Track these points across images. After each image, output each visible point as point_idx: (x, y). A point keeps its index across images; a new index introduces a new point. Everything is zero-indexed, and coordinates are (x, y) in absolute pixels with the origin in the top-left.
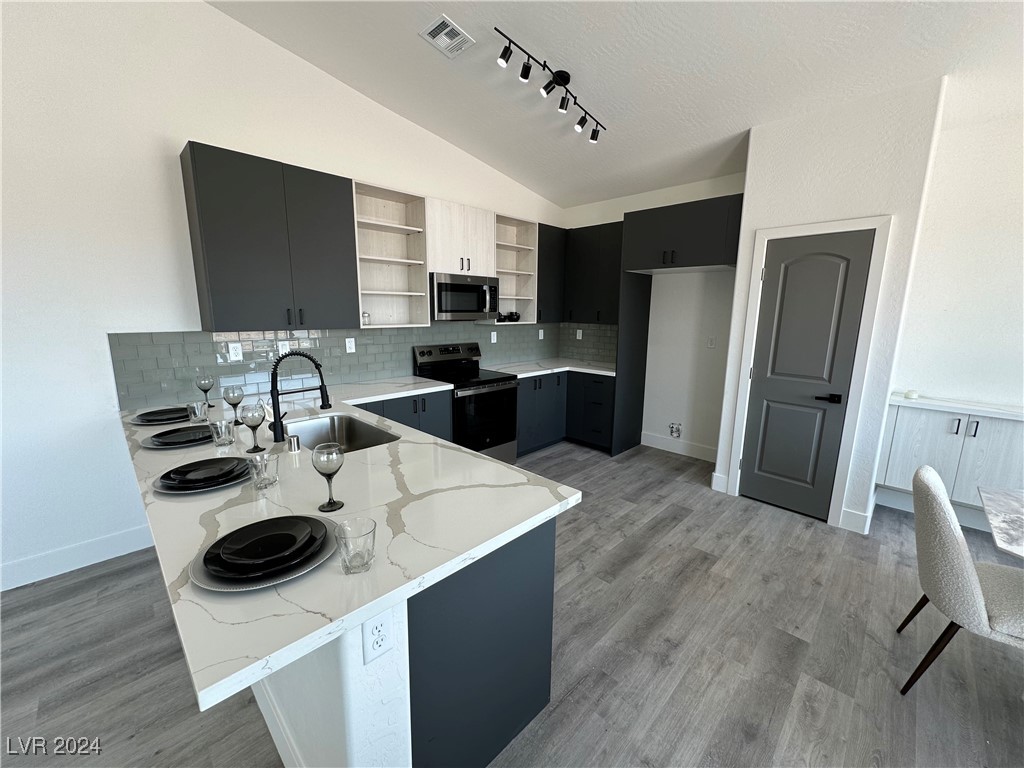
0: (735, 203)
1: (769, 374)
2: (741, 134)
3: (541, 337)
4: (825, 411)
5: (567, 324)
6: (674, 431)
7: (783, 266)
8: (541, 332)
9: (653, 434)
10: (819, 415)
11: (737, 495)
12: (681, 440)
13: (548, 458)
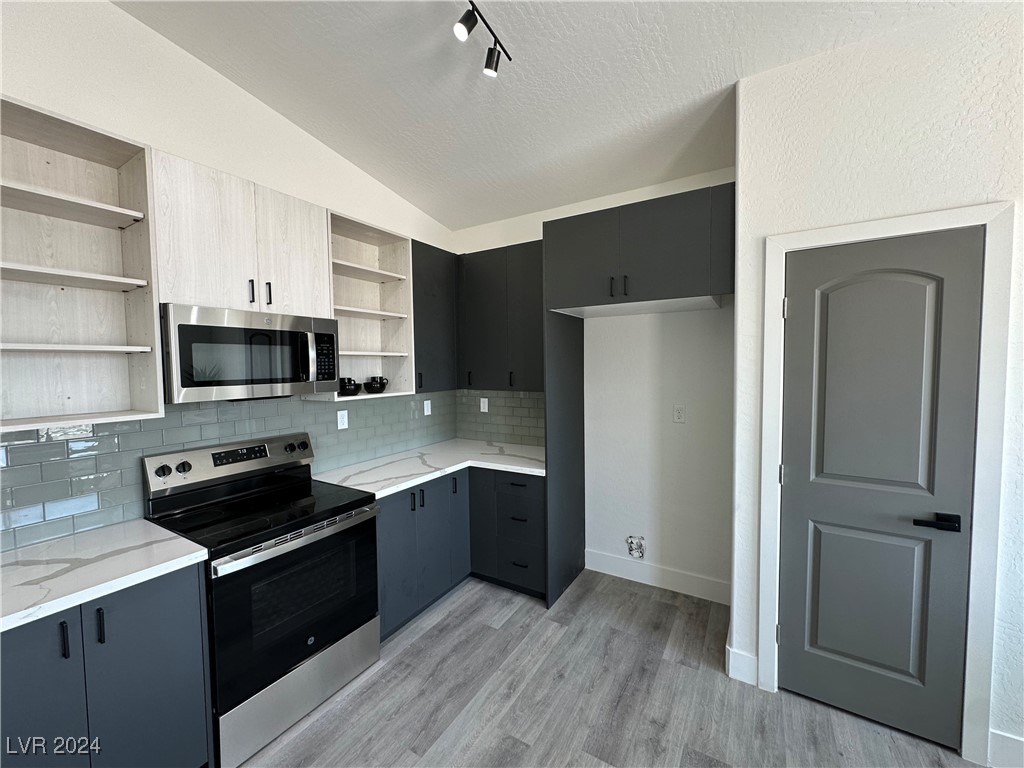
0: (724, 198)
1: (812, 477)
2: (721, 93)
3: (428, 411)
4: (928, 545)
5: (465, 391)
6: (634, 548)
7: (818, 293)
8: (427, 405)
9: (603, 554)
10: (918, 551)
11: (776, 690)
12: (646, 562)
13: (442, 630)
